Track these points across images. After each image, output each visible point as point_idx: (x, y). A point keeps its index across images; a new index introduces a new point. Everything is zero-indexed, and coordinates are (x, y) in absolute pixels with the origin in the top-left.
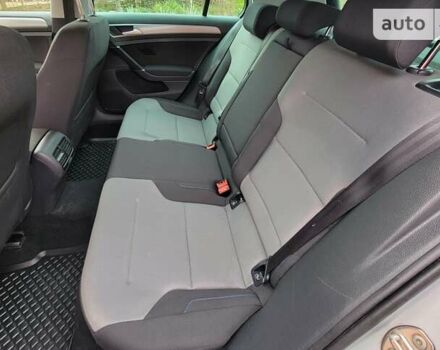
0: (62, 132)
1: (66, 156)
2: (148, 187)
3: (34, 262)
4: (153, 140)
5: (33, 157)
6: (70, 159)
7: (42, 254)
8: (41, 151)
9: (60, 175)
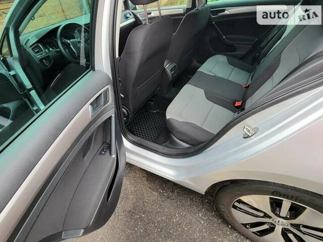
0: (176, 63)
1: (174, 73)
2: (201, 92)
3: (155, 112)
4: (213, 75)
5: (164, 69)
6: (175, 75)
7: (158, 111)
8: (167, 68)
9: (171, 79)
